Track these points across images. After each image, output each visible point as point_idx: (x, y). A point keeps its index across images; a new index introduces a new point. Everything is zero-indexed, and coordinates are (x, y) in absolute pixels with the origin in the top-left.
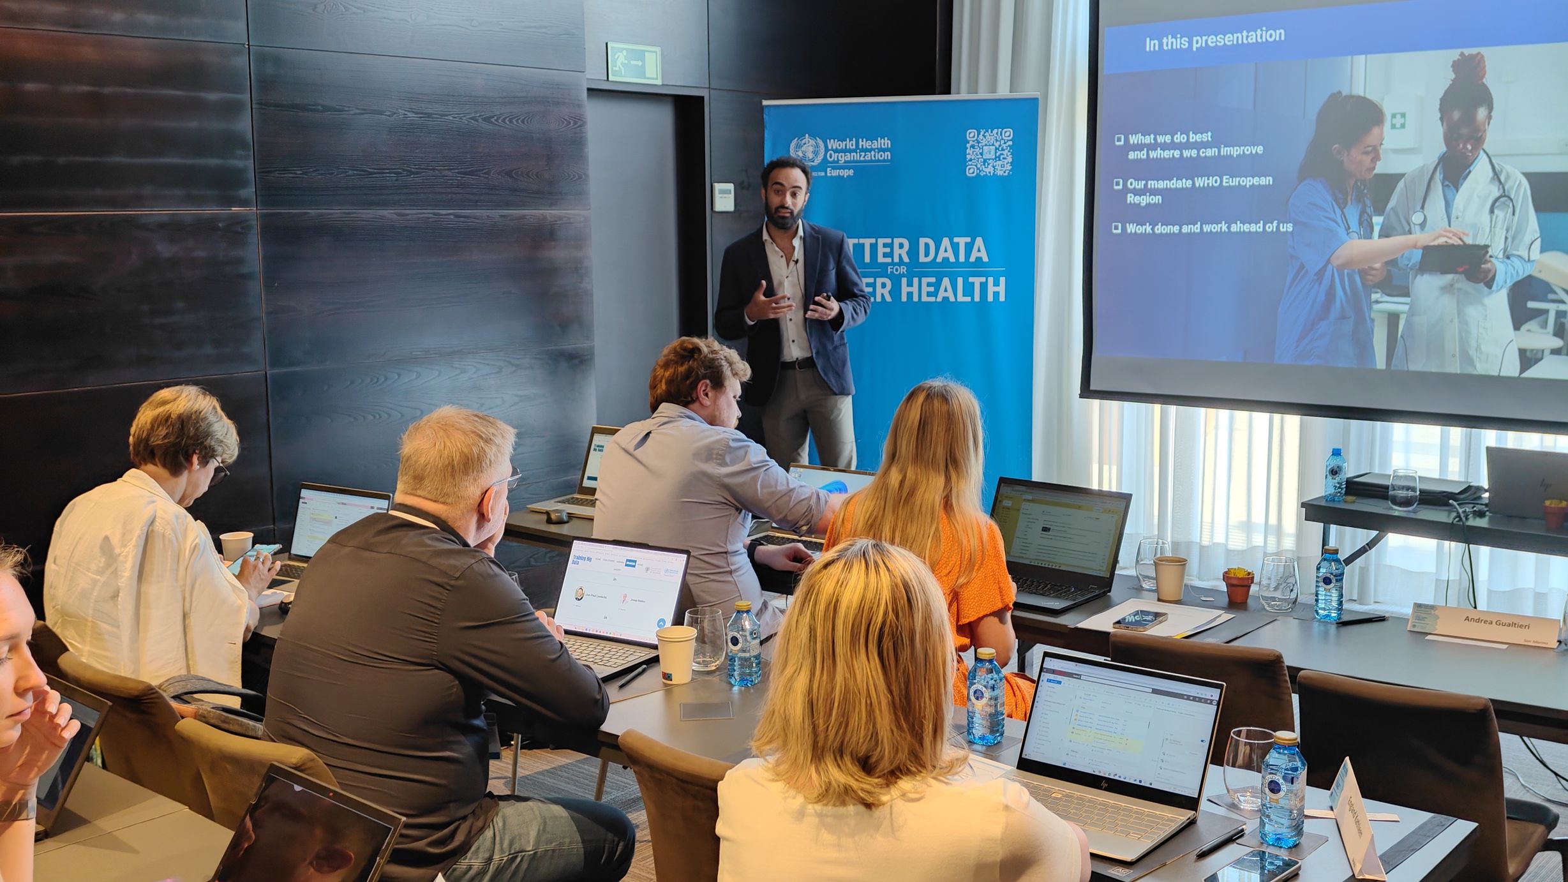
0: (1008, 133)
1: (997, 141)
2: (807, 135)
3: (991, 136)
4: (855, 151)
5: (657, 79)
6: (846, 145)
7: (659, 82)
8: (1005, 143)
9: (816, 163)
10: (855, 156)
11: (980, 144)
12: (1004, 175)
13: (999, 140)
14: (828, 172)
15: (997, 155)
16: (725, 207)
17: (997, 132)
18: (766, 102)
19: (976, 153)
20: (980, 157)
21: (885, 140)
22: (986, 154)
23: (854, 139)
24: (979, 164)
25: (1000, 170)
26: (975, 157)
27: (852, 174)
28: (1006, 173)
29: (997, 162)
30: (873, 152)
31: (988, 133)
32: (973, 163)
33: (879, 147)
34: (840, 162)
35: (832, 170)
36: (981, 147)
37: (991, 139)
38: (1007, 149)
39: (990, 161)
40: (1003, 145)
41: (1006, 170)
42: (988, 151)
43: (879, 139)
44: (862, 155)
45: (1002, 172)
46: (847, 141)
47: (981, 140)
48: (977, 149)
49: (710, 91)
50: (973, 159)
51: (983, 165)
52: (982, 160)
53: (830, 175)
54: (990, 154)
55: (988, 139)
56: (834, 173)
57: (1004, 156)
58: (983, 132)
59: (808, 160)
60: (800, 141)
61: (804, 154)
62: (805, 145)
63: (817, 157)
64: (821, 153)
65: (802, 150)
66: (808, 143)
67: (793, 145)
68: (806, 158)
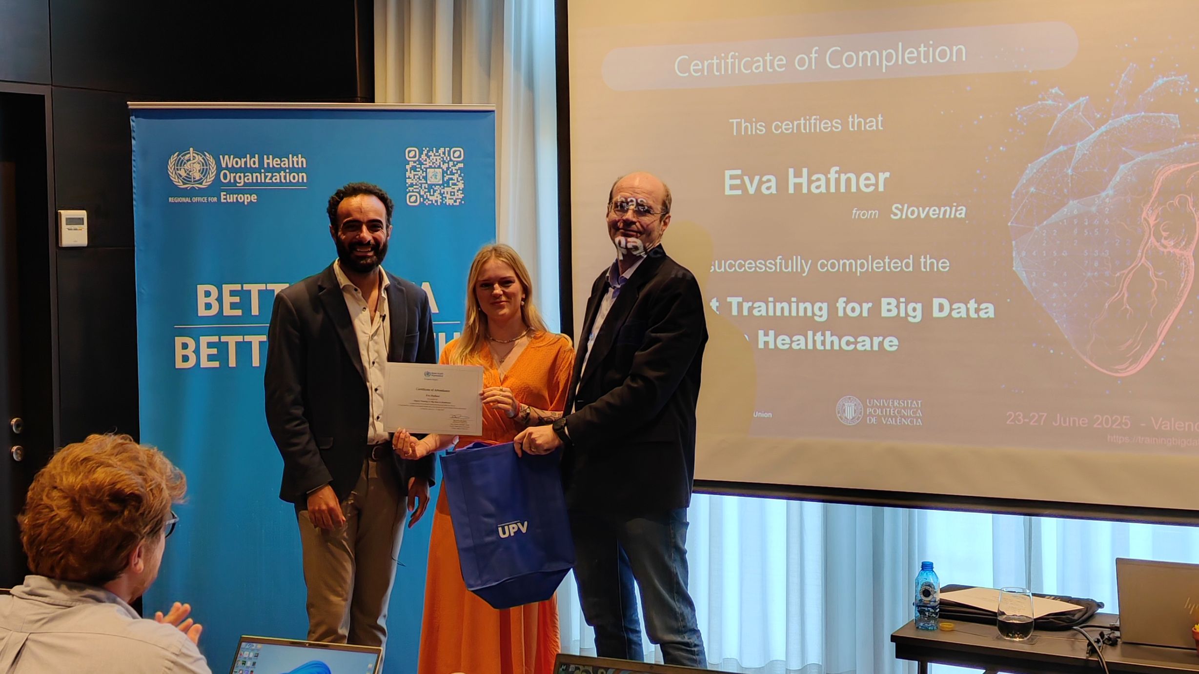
0: (458, 153)
2: (191, 149)
3: (436, 157)
4: (257, 170)
6: (245, 162)
8: (454, 165)
9: (204, 185)
10: (260, 177)
11: (423, 166)
12: (455, 204)
13: (447, 161)
14: (222, 197)
15: (445, 180)
16: (75, 241)
17: (443, 151)
18: (132, 105)
19: (418, 177)
20: (423, 181)
21: (297, 157)
22: (431, 178)
23: (257, 156)
24: (423, 190)
25: (450, 199)
26: (418, 182)
27: (254, 199)
28: (458, 202)
29: (445, 188)
30: (282, 172)
31: (433, 152)
32: (415, 189)
33: (291, 166)
34: (238, 185)
35: (224, 195)
36: (424, 170)
37: (436, 160)
38: (457, 173)
39: (437, 186)
40: (452, 168)
41: (457, 199)
42: (433, 175)
43: (290, 156)
44: (267, 176)
45: (453, 200)
46: (246, 157)
47: (424, 161)
48: (419, 171)
49: (52, 89)
50: (414, 184)
51: (427, 192)
52: (427, 185)
53: (225, 201)
54: (436, 178)
55: (433, 159)
56: (230, 199)
57: (453, 182)
58: (426, 150)
59: (194, 182)
60: (182, 156)
61: (188, 174)
62: (189, 162)
63: (207, 178)
64: (212, 173)
65: (184, 169)
66: (194, 159)
67: (172, 161)
68: (191, 178)
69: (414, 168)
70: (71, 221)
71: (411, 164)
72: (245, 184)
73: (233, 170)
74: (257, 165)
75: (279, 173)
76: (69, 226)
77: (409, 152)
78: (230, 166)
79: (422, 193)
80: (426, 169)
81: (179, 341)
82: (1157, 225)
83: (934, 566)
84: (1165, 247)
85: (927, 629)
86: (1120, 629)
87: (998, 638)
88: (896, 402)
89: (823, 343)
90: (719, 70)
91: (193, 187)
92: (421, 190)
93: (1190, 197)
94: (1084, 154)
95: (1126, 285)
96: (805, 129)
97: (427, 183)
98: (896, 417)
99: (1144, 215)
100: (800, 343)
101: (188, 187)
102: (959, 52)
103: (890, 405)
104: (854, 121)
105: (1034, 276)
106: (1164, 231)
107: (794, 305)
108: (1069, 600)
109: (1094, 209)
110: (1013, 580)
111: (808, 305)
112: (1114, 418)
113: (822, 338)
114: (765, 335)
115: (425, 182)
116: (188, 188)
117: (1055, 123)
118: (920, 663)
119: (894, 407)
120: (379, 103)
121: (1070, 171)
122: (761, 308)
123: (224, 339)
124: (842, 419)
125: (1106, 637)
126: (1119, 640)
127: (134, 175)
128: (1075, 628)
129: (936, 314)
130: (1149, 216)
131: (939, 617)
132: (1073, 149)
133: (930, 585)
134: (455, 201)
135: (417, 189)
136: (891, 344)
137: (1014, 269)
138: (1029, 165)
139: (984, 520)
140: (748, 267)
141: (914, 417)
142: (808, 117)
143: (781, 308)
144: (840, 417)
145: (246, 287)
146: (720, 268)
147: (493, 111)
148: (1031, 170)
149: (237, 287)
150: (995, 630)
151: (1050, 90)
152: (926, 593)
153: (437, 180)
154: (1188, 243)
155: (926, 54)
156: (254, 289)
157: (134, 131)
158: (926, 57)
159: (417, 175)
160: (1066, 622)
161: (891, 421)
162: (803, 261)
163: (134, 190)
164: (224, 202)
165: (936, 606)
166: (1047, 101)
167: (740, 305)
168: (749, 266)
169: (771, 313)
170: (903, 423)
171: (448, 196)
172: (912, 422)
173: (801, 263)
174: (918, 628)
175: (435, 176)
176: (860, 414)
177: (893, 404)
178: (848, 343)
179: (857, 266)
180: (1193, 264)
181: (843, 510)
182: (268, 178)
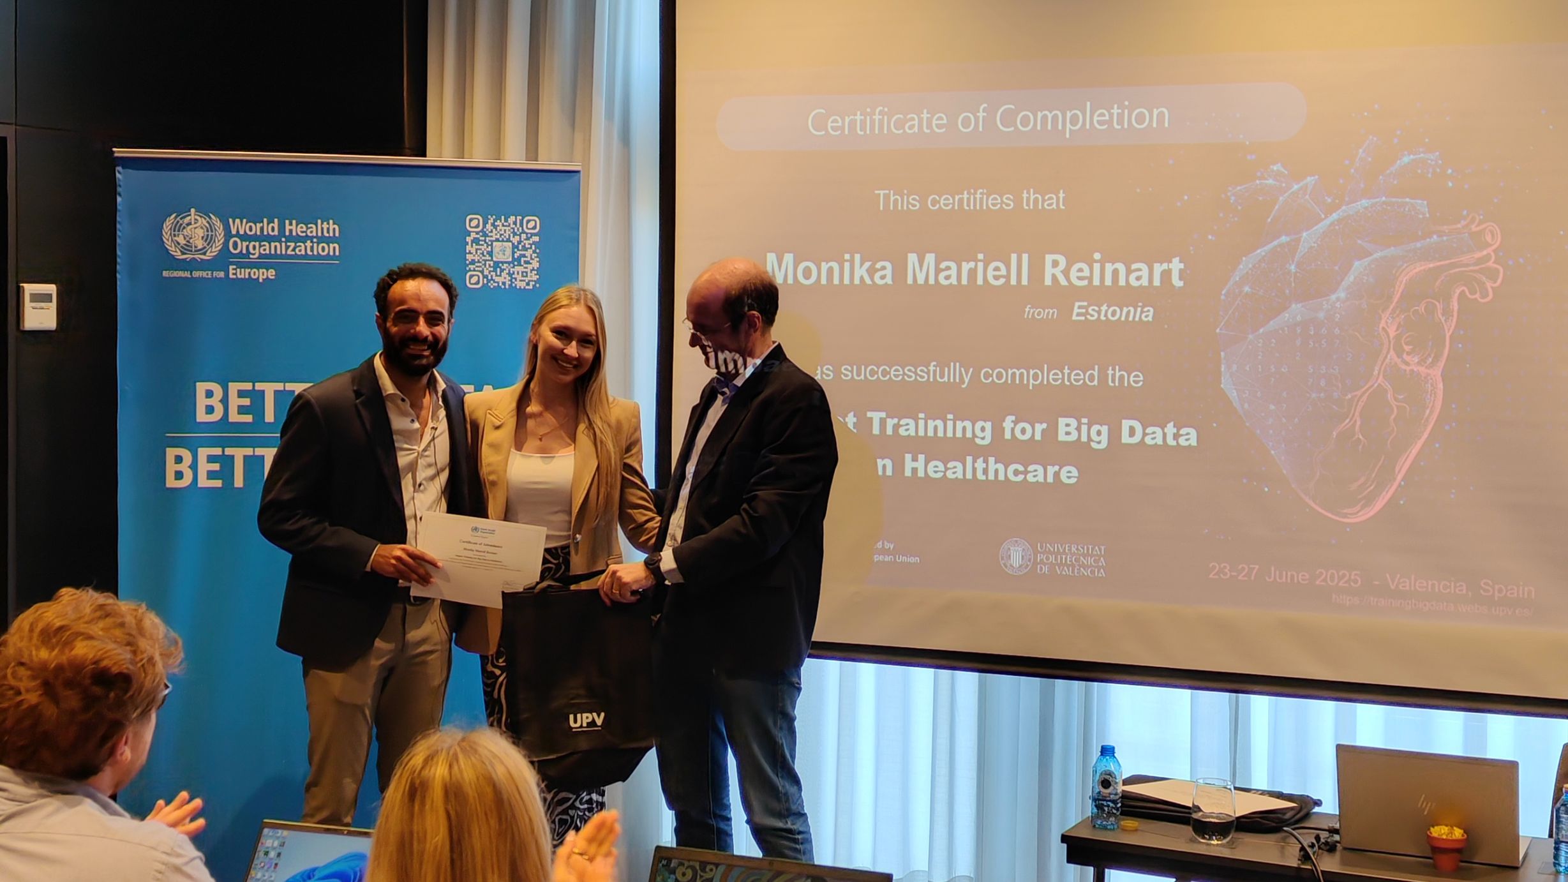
0: (533, 223)
2: (193, 210)
3: (504, 227)
4: (277, 239)
6: (262, 228)
8: (528, 239)
9: (208, 256)
10: (279, 248)
11: (487, 238)
12: (527, 287)
13: (518, 233)
14: (231, 272)
15: (516, 257)
16: (41, 323)
17: (514, 220)
18: (119, 152)
19: (481, 252)
20: (488, 257)
21: (328, 224)
22: (498, 253)
23: (276, 220)
24: (487, 269)
25: (521, 281)
26: (481, 258)
27: (272, 276)
28: (531, 285)
29: (516, 267)
30: (309, 242)
31: (501, 221)
32: (477, 267)
33: (320, 234)
34: (251, 256)
35: (233, 269)
36: (490, 243)
37: (505, 231)
38: (531, 248)
39: (505, 265)
40: (525, 242)
41: (530, 281)
42: (501, 251)
43: (319, 221)
44: (289, 246)
45: (525, 283)
46: (262, 222)
47: (490, 232)
48: (482, 245)
49: (16, 129)
50: (476, 260)
51: (493, 271)
52: (492, 262)
53: (234, 277)
54: (504, 254)
55: (501, 230)
56: (241, 274)
57: (525, 259)
58: (492, 219)
59: (196, 251)
60: (181, 219)
61: (188, 241)
62: (190, 227)
63: (211, 247)
64: (219, 241)
65: (183, 234)
66: (195, 223)
67: (167, 224)
68: (191, 247)
69: (476, 241)
70: (37, 298)
71: (473, 235)
72: (261, 256)
73: (245, 237)
74: (276, 233)
75: (304, 242)
76: (34, 304)
77: (471, 220)
78: (242, 232)
79: (486, 273)
80: (492, 242)
81: (171, 453)
82: (1398, 338)
83: (1116, 750)
84: (1407, 364)
85: (1105, 828)
86: (1341, 832)
87: (1193, 841)
88: (1074, 547)
89: (985, 471)
90: (863, 128)
91: (194, 258)
92: (485, 269)
93: (1439, 302)
94: (1311, 247)
95: (1359, 409)
96: (968, 205)
97: (492, 260)
98: (1073, 566)
99: (1382, 324)
100: (956, 471)
101: (187, 258)
102: (1161, 116)
103: (1067, 551)
104: (1029, 197)
105: (1247, 395)
106: (1406, 344)
107: (950, 424)
108: (1280, 796)
109: (1321, 315)
110: (1216, 771)
111: (968, 424)
112: (1340, 574)
113: (984, 465)
114: (913, 460)
115: (490, 258)
116: (188, 260)
117: (1277, 207)
118: (1096, 869)
119: (1071, 553)
120: (432, 158)
121: (1293, 267)
122: (908, 428)
123: (229, 451)
124: (1006, 567)
125: (1322, 840)
126: (1338, 845)
127: (118, 241)
128: (1285, 829)
129: (1126, 439)
130: (1389, 325)
131: (1121, 814)
132: (1299, 240)
133: (1110, 774)
134: (528, 284)
135: (480, 267)
136: (1069, 475)
137: (1222, 386)
138: (1244, 258)
139: (1181, 698)
140: (894, 375)
141: (1096, 567)
142: (972, 191)
143: (934, 427)
144: (1004, 564)
145: (259, 386)
146: (859, 375)
147: (578, 172)
148: (1246, 264)
149: (248, 386)
150: (1188, 830)
151: (1272, 167)
152: (1106, 784)
153: (506, 257)
154: (1436, 359)
155: (1120, 117)
156: (269, 389)
157: (120, 186)
158: (1120, 121)
159: (480, 249)
160: (1274, 822)
161: (1067, 571)
162: (962, 369)
163: (118, 260)
164: (233, 279)
165: (1118, 800)
166: (1267, 180)
167: (883, 422)
168: (895, 373)
169: (921, 433)
170: (1081, 574)
171: (519, 277)
172: (1092, 572)
173: (960, 371)
174: (1094, 826)
175: (502, 251)
176: (1030, 561)
177: (1070, 550)
178: (1016, 473)
179: (1031, 378)
180: (1441, 386)
181: (1004, 682)
182: (291, 249)
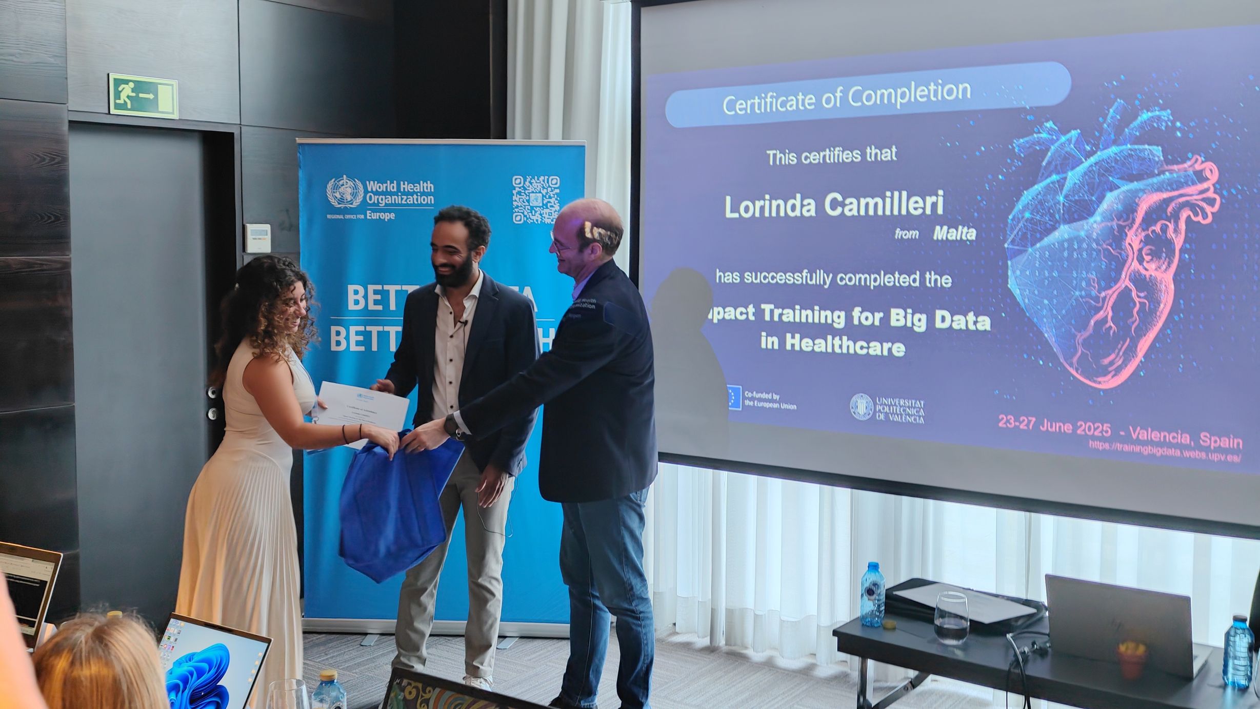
0: (555, 181)
1: (544, 188)
2: (345, 176)
3: (537, 184)
4: (395, 194)
5: (173, 113)
6: (387, 187)
7: (176, 116)
8: (552, 191)
9: (355, 205)
10: (397, 199)
11: (526, 191)
13: (546, 187)
14: (368, 215)
15: (545, 203)
17: (543, 178)
18: (299, 140)
21: (428, 183)
22: (533, 201)
23: (395, 182)
24: (527, 211)
25: (548, 218)
26: (522, 204)
27: (393, 217)
29: (544, 209)
30: (415, 195)
31: (534, 179)
32: (520, 210)
33: (422, 190)
34: (380, 205)
35: (370, 213)
36: (528, 194)
38: (554, 197)
39: (537, 208)
40: (550, 193)
42: (535, 199)
43: (421, 182)
46: (387, 183)
47: (528, 187)
48: (523, 195)
49: (240, 127)
50: (519, 205)
51: (530, 213)
52: (529, 207)
54: (537, 201)
55: (535, 185)
56: (374, 217)
57: (551, 204)
58: (529, 178)
59: (347, 202)
60: (337, 182)
61: (342, 196)
62: (343, 187)
63: (356, 199)
64: (360, 196)
65: (339, 192)
66: (347, 184)
67: (329, 185)
68: (344, 200)
69: (519, 193)
70: (256, 233)
71: (517, 189)
72: (386, 205)
73: (377, 193)
74: (395, 190)
75: (412, 196)
76: (254, 237)
77: (516, 179)
78: (374, 190)
81: (333, 329)
89: (841, 347)
90: (760, 108)
91: (346, 207)
94: (1075, 183)
96: (830, 160)
100: (820, 346)
101: (342, 207)
102: (965, 89)
104: (872, 152)
105: (1027, 293)
107: (817, 313)
111: (829, 313)
113: (840, 343)
114: (792, 338)
115: (528, 204)
117: (1049, 155)
121: (1061, 199)
122: (789, 315)
123: (368, 328)
129: (939, 323)
136: (899, 349)
137: (1009, 286)
138: (1026, 192)
140: (779, 279)
142: (832, 149)
143: (806, 315)
144: (854, 413)
145: (386, 287)
146: (756, 279)
147: (584, 146)
148: (1028, 196)
149: (379, 287)
155: (936, 92)
156: (392, 289)
158: (936, 95)
159: (522, 198)
162: (825, 275)
164: (369, 219)
167: (772, 312)
169: (797, 319)
176: (871, 410)
178: (862, 348)
179: (871, 281)
180: (1173, 283)
182: (404, 200)
